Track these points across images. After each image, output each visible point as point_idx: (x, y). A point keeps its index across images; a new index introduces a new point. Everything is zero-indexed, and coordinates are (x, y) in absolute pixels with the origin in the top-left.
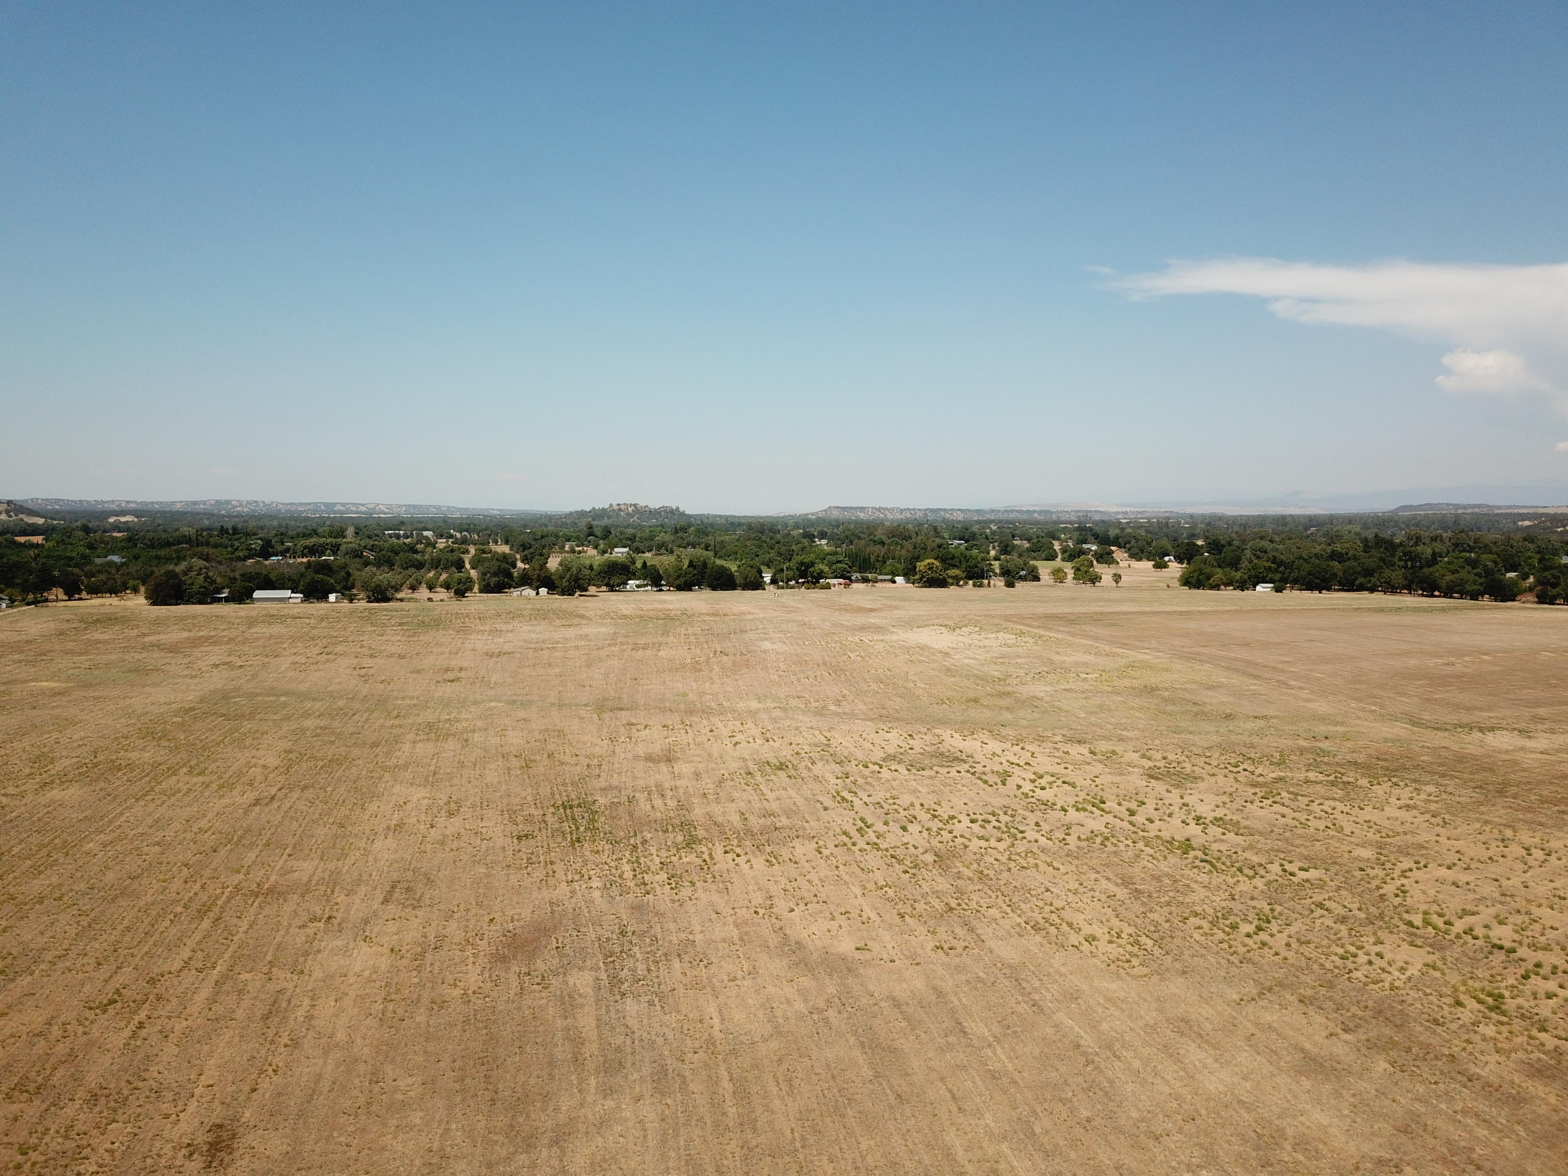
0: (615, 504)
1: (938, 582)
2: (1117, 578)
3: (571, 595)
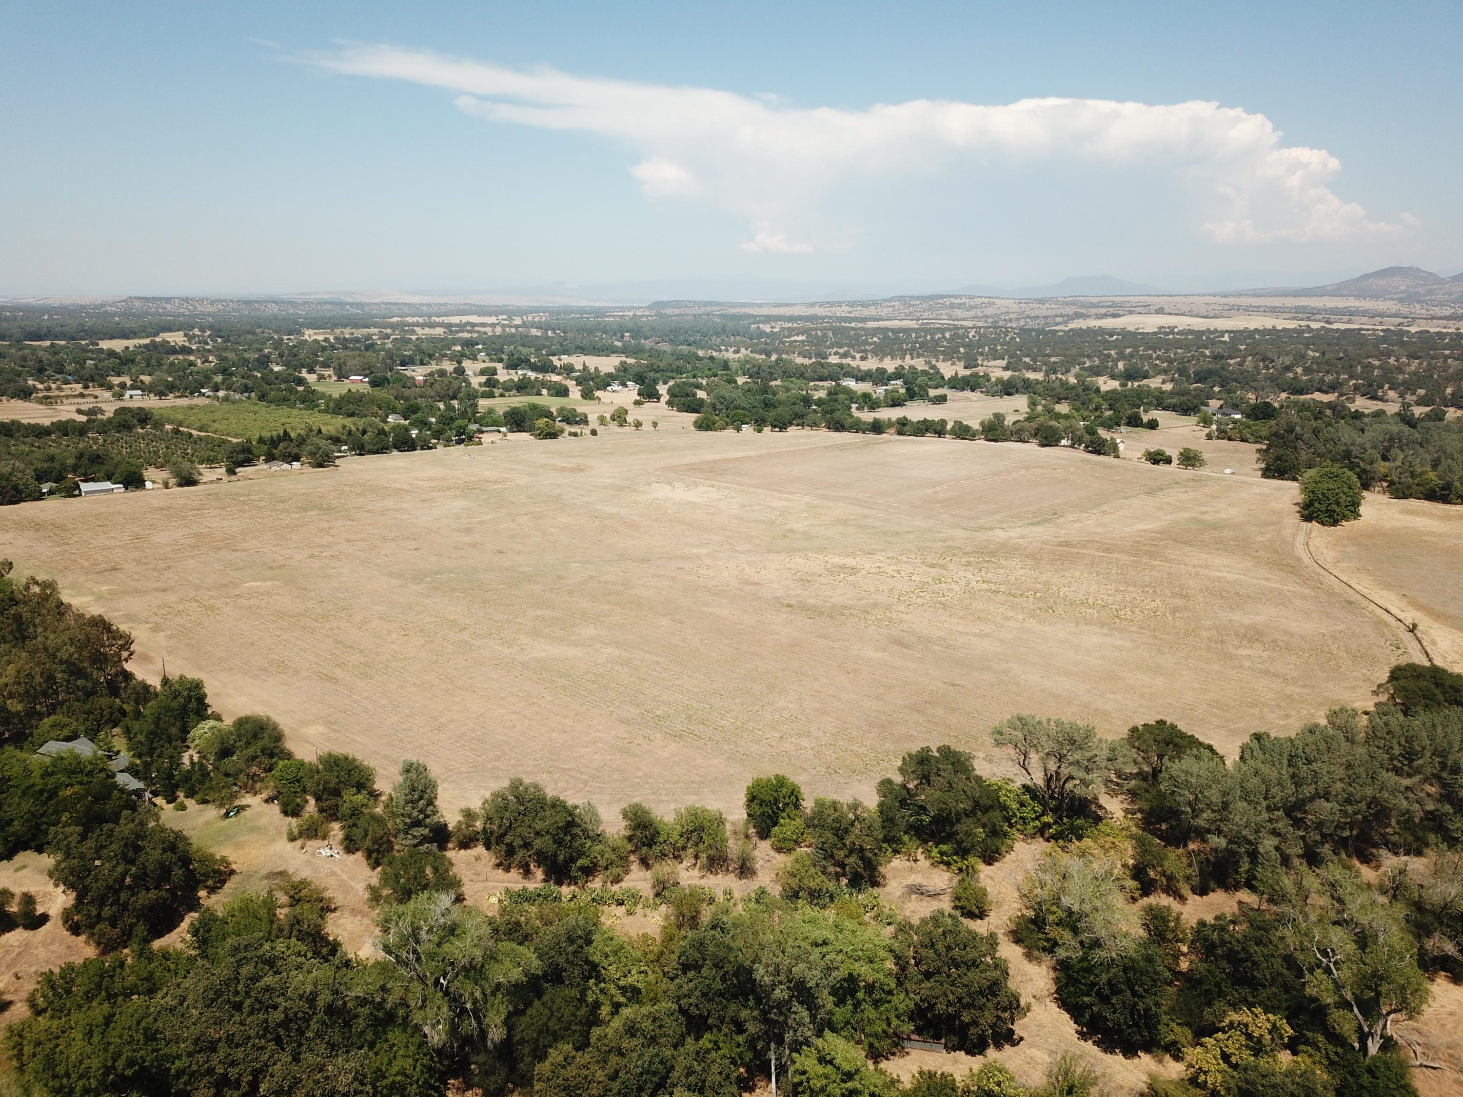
1: (552, 435)
2: (655, 424)
3: (323, 467)
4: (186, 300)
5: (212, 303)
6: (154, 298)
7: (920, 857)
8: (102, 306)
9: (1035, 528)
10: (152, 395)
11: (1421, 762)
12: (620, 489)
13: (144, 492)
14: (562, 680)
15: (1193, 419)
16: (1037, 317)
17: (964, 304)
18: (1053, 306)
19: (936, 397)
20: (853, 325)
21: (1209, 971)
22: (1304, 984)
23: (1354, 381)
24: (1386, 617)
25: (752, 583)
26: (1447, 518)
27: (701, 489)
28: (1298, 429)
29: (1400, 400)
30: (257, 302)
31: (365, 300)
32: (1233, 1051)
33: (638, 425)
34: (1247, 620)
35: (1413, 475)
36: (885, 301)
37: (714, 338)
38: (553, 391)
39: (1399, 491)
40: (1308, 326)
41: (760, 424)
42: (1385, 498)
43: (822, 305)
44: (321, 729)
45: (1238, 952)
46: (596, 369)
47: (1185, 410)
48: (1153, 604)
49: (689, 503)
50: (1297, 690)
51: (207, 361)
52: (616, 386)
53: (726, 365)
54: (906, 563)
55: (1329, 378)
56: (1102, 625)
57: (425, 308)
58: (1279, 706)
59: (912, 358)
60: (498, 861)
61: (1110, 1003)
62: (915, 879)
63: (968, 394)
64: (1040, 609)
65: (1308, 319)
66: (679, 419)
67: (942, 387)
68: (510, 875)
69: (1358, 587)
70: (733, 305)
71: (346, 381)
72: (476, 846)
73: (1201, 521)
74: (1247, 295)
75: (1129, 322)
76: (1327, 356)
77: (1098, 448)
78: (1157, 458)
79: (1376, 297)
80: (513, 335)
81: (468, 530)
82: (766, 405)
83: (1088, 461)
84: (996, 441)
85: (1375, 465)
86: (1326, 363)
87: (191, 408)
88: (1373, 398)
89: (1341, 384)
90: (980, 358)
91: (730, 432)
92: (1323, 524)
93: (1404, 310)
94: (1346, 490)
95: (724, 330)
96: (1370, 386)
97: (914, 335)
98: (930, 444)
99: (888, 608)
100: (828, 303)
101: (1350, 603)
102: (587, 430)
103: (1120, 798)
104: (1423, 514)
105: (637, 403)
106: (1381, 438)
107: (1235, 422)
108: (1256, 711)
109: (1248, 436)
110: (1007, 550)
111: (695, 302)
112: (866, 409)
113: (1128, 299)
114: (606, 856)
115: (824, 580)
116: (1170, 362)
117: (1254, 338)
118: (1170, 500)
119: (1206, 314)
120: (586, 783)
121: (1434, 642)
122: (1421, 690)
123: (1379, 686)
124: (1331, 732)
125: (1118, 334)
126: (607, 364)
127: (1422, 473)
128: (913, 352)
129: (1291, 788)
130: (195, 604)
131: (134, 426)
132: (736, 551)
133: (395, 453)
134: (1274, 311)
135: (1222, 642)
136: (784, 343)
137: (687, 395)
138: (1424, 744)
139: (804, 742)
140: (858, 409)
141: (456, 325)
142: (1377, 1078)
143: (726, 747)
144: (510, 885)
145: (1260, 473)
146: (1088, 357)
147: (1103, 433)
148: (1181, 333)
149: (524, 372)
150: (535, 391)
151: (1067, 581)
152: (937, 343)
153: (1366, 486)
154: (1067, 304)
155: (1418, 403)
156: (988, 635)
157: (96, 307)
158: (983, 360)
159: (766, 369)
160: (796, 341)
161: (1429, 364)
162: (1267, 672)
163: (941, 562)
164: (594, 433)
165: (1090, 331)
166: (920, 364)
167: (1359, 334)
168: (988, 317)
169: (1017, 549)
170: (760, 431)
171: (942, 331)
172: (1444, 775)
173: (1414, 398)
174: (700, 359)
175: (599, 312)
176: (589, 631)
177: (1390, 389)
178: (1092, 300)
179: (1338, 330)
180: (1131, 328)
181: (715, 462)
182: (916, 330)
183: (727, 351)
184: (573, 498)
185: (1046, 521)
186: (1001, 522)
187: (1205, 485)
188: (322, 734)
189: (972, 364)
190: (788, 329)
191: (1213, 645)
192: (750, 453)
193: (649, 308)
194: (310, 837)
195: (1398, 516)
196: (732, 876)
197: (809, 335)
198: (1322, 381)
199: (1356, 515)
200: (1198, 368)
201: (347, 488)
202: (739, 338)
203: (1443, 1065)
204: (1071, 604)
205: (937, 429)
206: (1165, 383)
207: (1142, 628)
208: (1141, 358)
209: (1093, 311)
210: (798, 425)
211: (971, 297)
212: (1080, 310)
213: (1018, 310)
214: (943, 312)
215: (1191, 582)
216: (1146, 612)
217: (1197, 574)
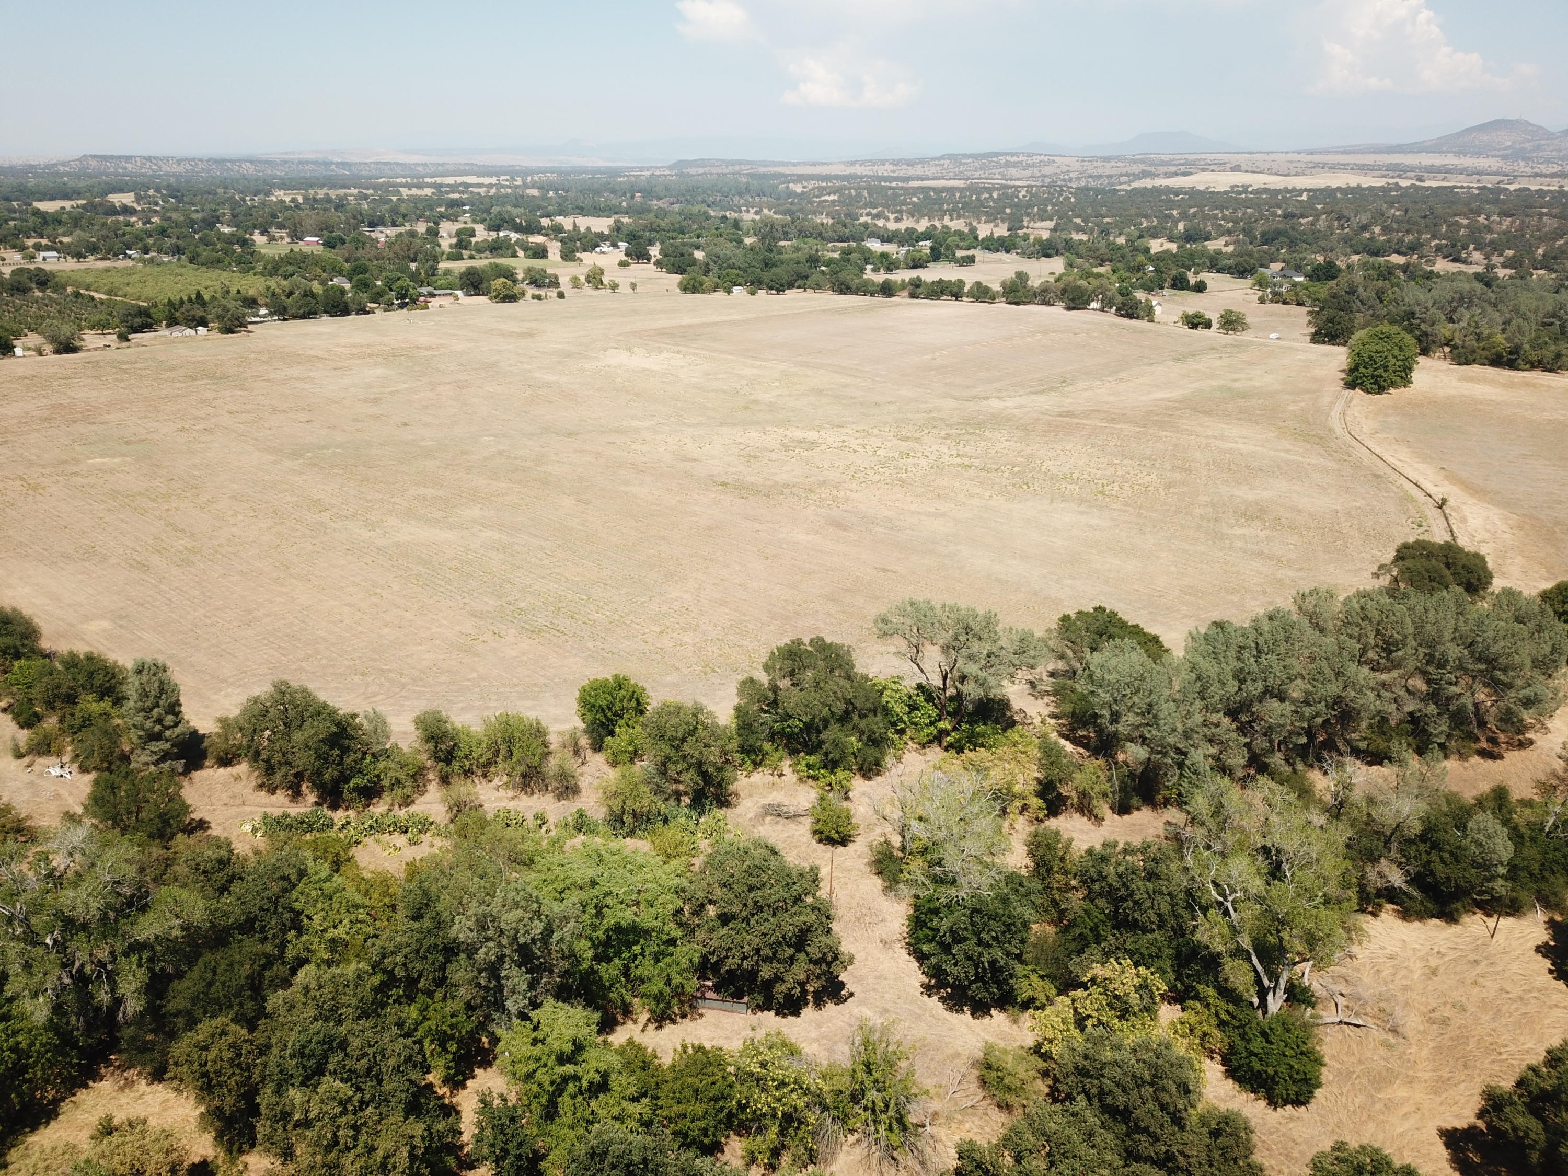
1: (511, 298)
2: (633, 286)
3: (233, 332)
4: (149, 159)
5: (179, 162)
6: (112, 157)
7: (787, 770)
8: (55, 165)
9: (1036, 397)
10: (69, 258)
11: (1400, 653)
12: (569, 355)
13: (13, 360)
14: (420, 568)
15: (1249, 281)
16: (1100, 176)
17: (1021, 162)
18: (1119, 164)
19: (962, 257)
20: (894, 184)
21: (1086, 911)
22: (1196, 927)
23: (1437, 242)
24: (1414, 491)
25: (688, 460)
26: (1510, 385)
27: (665, 355)
28: (1361, 289)
29: (1486, 262)
30: (230, 161)
31: (354, 159)
32: (1089, 1012)
33: (614, 287)
34: (1251, 497)
35: (1479, 338)
36: (932, 159)
37: (736, 199)
38: (530, 252)
39: (1462, 357)
40: (1397, 184)
41: (755, 284)
42: (1445, 365)
43: (863, 163)
44: (106, 624)
45: (1119, 889)
46: (588, 229)
47: (1241, 271)
48: (1148, 479)
49: (645, 370)
50: (1291, 573)
51: (149, 222)
52: (605, 248)
53: (736, 224)
54: (876, 436)
55: (1409, 238)
56: (1081, 501)
57: (420, 169)
58: (1264, 592)
59: (952, 220)
60: (260, 782)
61: (951, 954)
62: (776, 797)
63: (1002, 255)
64: (1014, 485)
65: (1399, 176)
66: (666, 281)
67: (975, 248)
68: (274, 798)
69: (1391, 460)
70: (763, 164)
71: (301, 243)
72: (239, 763)
73: (1229, 389)
74: (1337, 152)
75: (1199, 181)
76: (1410, 214)
77: (1130, 310)
78: (1195, 322)
79: (1478, 154)
80: (507, 196)
81: (376, 401)
82: (766, 265)
83: (1116, 325)
84: (1017, 304)
85: (1436, 327)
86: (1408, 222)
87: (107, 270)
88: (1455, 260)
89: (1422, 245)
90: (1026, 219)
91: (720, 295)
92: (1368, 392)
93: (1507, 168)
94: (1396, 352)
95: (748, 190)
96: (1454, 246)
97: (958, 195)
98: (945, 307)
99: (838, 486)
100: (870, 161)
101: (1377, 476)
102: (553, 293)
103: (1047, 699)
104: (1485, 381)
105: (623, 264)
106: (1449, 298)
107: (1295, 285)
108: (1236, 598)
109: (1305, 298)
110: (997, 421)
111: (723, 161)
112: (882, 271)
113: (1203, 156)
114: (391, 774)
115: (774, 456)
116: (1236, 222)
117: (1335, 197)
118: (1200, 366)
119: (1286, 172)
120: (403, 686)
121: (1464, 520)
122: (1428, 571)
123: (1381, 567)
124: (1295, 617)
125: (1186, 193)
126: (601, 225)
127: (1490, 336)
128: (955, 213)
129: (1232, 686)
130: (18, 483)
131: (30, 289)
132: (684, 424)
133: (325, 318)
134: (1363, 169)
135: (1216, 520)
136: (811, 203)
137: (682, 255)
138: (1406, 632)
139: (688, 638)
140: (874, 270)
141: (448, 186)
142: (1271, 1043)
143: (590, 645)
144: (269, 810)
145: (1308, 338)
146: (1146, 217)
147: (1140, 295)
148: (1255, 192)
149: (507, 233)
150: (509, 252)
151: (1054, 454)
152: (981, 204)
153: (1425, 352)
154: (1135, 162)
155: (1504, 266)
156: (943, 515)
157: (47, 167)
158: (1029, 222)
159: (779, 228)
160: (827, 201)
161: (1523, 222)
162: (1260, 554)
163: (917, 435)
164: (561, 295)
165: (1156, 191)
166: (957, 225)
167: (1452, 192)
168: (1045, 176)
169: (1009, 420)
170: (753, 293)
171: (990, 190)
172: (1430, 669)
173: (1501, 259)
174: (708, 218)
175: (614, 173)
176: (475, 512)
177: (1475, 249)
178: (1163, 157)
179: (1429, 188)
180: (1201, 187)
181: (690, 326)
182: (961, 190)
183: (748, 211)
184: (510, 365)
185: (1052, 389)
186: (1000, 391)
187: (1244, 350)
188: (104, 630)
189: (1017, 225)
190: (819, 188)
191: (1204, 524)
192: (735, 317)
193: (670, 168)
194: (40, 754)
195: (1455, 383)
196: (549, 797)
197: (841, 195)
198: (1401, 241)
199: (1406, 381)
200: (1265, 228)
201: (252, 356)
202: (765, 199)
203: (1370, 1022)
204: (1052, 479)
205: (954, 291)
206: (1226, 245)
207: (1127, 505)
208: (1205, 218)
209: (1163, 169)
210: (799, 287)
211: (1029, 155)
212: (1148, 169)
213: (1080, 168)
214: (997, 171)
215: (1198, 455)
216: (1136, 487)
217: (1208, 446)
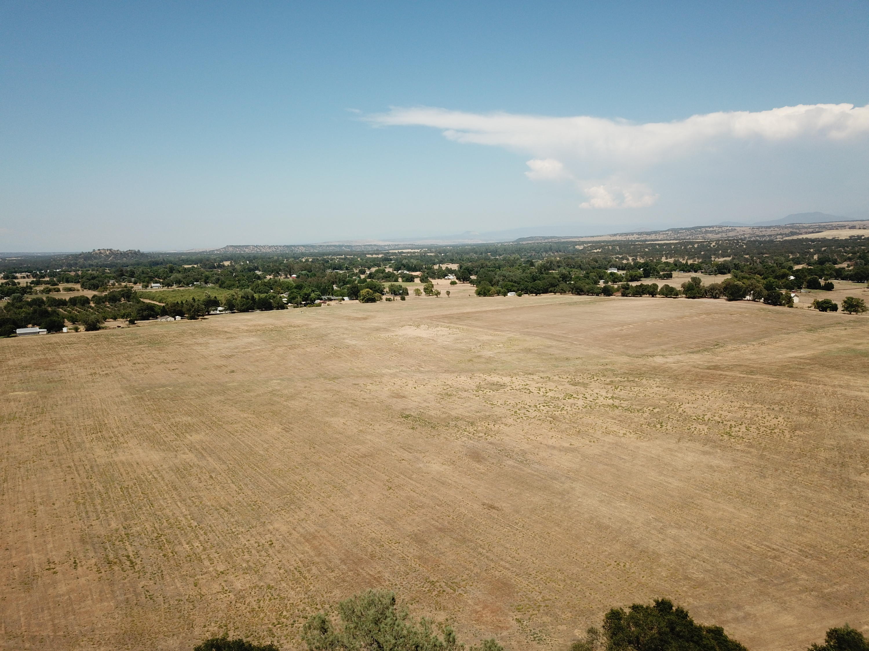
0: (96, 249)
1: (373, 301)
2: (450, 294)
3: (194, 319)
4: (256, 246)
5: (270, 247)
6: (240, 246)
9: (692, 356)
12: (378, 329)
16: (764, 236)
17: (715, 231)
18: (776, 229)
19: (665, 275)
20: (636, 243)
27: (438, 328)
33: (437, 294)
36: (661, 231)
37: (544, 254)
41: (524, 291)
43: (621, 235)
46: (447, 268)
48: (775, 421)
49: (417, 337)
52: (450, 276)
54: (553, 381)
56: (707, 441)
57: (387, 248)
59: (667, 259)
63: (692, 274)
64: (649, 424)
67: (674, 270)
73: (854, 350)
75: (828, 235)
77: (774, 300)
78: (825, 307)
82: (534, 280)
83: (763, 309)
84: (694, 298)
90: (713, 257)
95: (551, 249)
97: (673, 247)
98: (646, 301)
102: (399, 298)
105: (452, 283)
110: (656, 372)
111: (543, 237)
112: (610, 283)
113: (830, 223)
116: (854, 253)
118: (828, 335)
125: (819, 241)
128: (669, 255)
133: (257, 311)
135: (843, 465)
136: (585, 253)
140: (604, 282)
141: (393, 253)
146: (792, 253)
147: (782, 291)
148: (867, 239)
149: (403, 271)
151: (694, 398)
152: (686, 250)
154: (786, 228)
158: (715, 258)
160: (594, 252)
163: (586, 381)
164: (403, 299)
165: (799, 240)
168: (729, 236)
169: (665, 371)
170: (520, 296)
171: (693, 243)
178: (804, 225)
180: (829, 238)
181: (467, 313)
182: (675, 244)
184: (335, 335)
185: (706, 350)
186: (665, 351)
187: (865, 325)
189: (706, 259)
190: (592, 247)
191: (830, 468)
192: (500, 308)
197: (603, 249)
202: (560, 253)
204: (685, 419)
205: (652, 292)
206: (848, 266)
207: (751, 446)
208: (832, 252)
209: (804, 231)
210: (551, 292)
211: (720, 227)
212: (795, 230)
213: (752, 232)
214: (700, 236)
215: (825, 401)
216: (763, 429)
217: (834, 393)
